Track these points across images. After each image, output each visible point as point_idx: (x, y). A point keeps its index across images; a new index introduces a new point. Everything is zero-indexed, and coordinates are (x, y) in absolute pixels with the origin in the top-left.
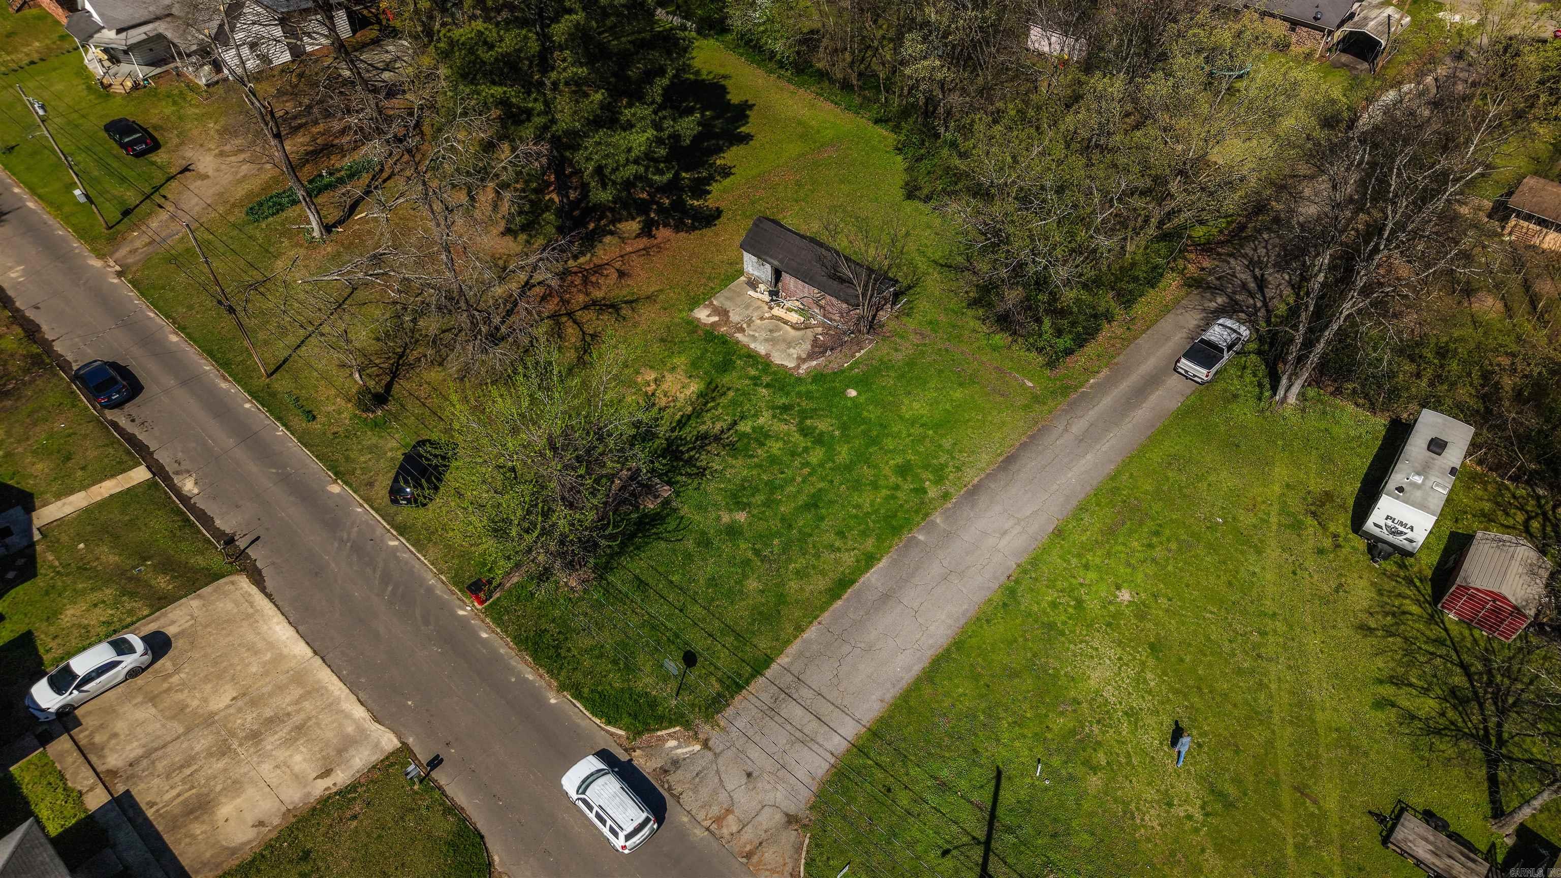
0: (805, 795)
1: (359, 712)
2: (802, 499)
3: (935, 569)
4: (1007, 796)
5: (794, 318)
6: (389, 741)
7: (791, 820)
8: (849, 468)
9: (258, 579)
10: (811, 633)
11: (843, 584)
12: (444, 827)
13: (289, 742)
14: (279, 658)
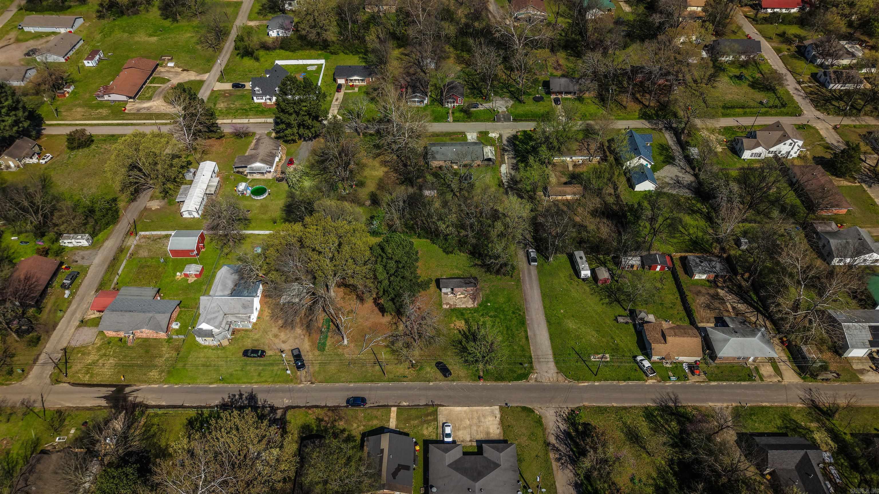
0: (555, 368)
1: (487, 408)
2: (505, 329)
3: (536, 326)
4: (577, 350)
5: (462, 296)
6: (497, 407)
7: (557, 373)
8: (506, 319)
9: (443, 406)
10: (532, 348)
11: (527, 338)
12: (519, 409)
13: (485, 418)
14: (465, 412)
